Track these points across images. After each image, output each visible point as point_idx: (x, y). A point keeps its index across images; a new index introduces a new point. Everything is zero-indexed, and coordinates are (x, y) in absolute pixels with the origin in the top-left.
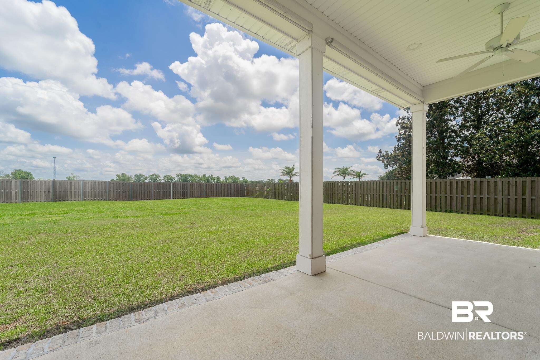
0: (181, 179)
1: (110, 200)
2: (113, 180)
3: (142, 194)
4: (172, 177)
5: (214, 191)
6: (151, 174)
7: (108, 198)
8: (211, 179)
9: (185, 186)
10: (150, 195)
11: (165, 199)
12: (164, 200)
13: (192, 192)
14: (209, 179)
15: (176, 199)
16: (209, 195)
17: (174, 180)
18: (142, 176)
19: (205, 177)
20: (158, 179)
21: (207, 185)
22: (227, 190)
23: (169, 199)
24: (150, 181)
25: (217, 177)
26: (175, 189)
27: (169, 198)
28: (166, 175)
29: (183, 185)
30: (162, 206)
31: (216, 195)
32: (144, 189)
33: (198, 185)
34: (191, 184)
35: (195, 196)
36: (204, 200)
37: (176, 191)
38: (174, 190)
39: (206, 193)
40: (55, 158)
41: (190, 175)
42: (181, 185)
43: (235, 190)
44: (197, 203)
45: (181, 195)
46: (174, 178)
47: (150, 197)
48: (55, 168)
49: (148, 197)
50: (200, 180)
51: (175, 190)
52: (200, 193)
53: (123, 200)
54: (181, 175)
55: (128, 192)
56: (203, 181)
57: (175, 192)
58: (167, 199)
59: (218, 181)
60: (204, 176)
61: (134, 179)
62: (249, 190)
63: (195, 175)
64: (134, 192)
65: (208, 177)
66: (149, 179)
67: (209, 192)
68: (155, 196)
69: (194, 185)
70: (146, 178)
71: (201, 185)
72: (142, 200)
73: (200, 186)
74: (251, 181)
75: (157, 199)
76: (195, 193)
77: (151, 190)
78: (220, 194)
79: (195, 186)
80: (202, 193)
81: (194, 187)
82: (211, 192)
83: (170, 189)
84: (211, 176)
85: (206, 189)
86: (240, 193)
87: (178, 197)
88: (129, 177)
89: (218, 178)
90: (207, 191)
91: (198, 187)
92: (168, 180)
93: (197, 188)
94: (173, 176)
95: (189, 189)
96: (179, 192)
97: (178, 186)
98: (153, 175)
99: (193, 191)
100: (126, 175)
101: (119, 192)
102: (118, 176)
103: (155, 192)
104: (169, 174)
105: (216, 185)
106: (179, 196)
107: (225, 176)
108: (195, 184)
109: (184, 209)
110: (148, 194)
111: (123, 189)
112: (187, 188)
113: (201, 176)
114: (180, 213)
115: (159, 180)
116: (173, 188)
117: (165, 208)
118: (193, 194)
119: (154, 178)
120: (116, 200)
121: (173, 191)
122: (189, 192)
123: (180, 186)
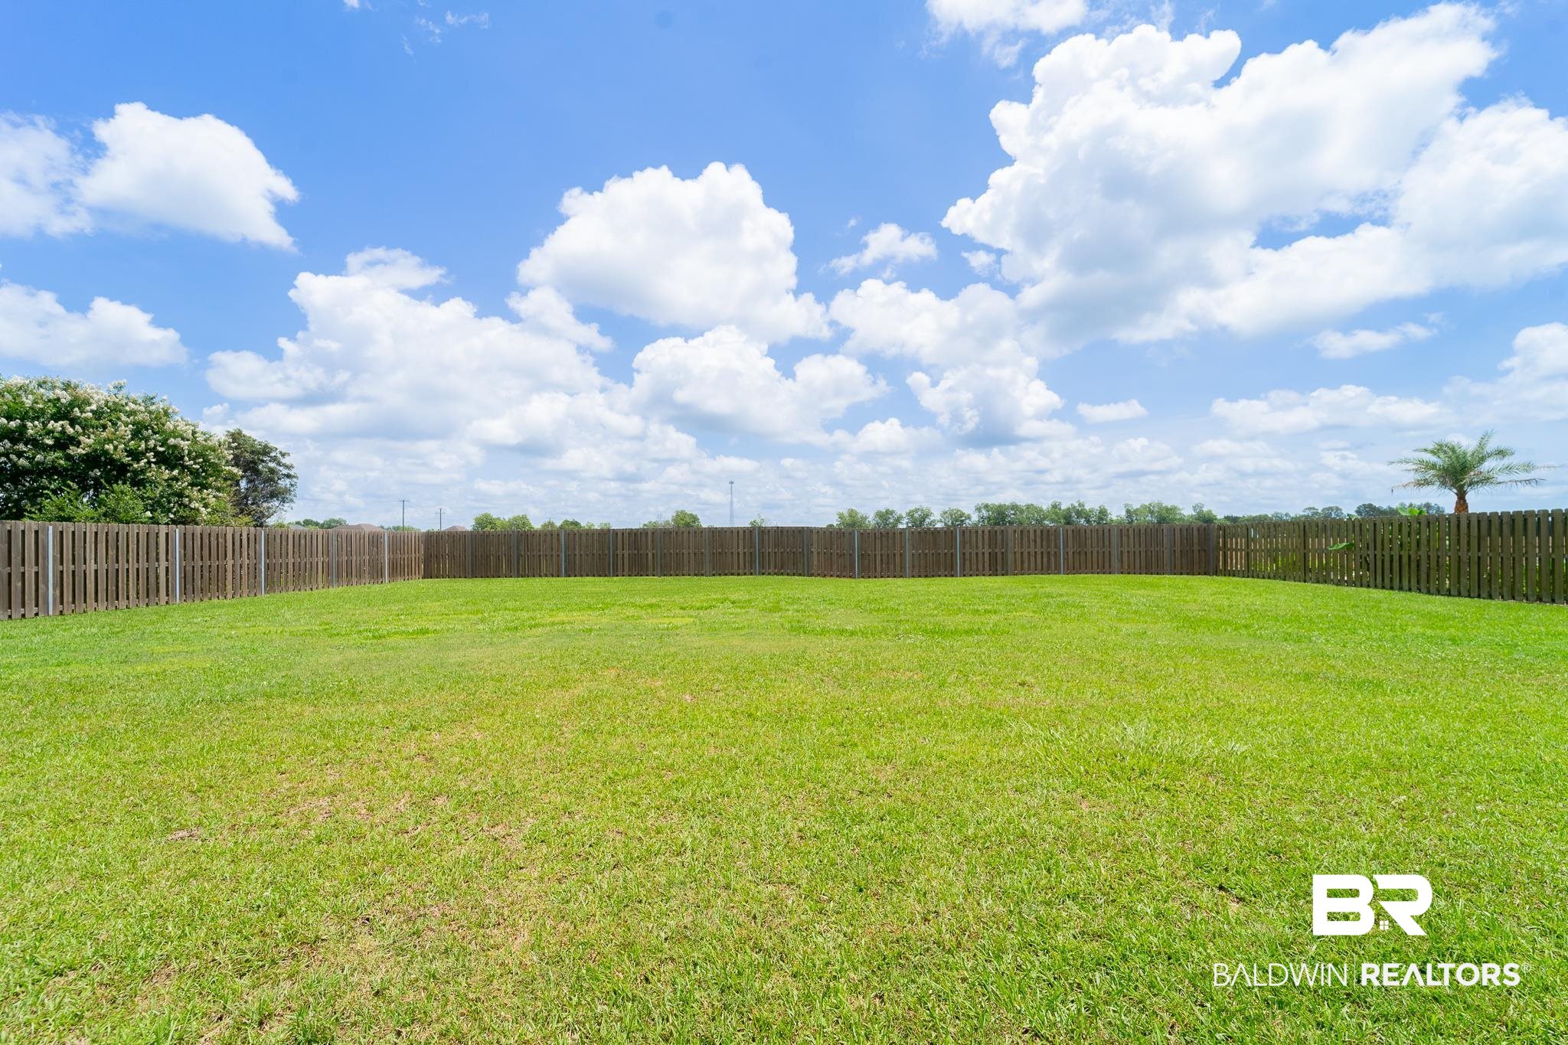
0: (989, 518)
1: (812, 575)
2: (831, 526)
3: (882, 560)
4: (962, 515)
5: (1095, 555)
6: (912, 508)
7: (808, 571)
8: (1079, 514)
9: (999, 537)
10: (901, 563)
11: (939, 576)
12: (937, 580)
13: (1018, 556)
14: (1070, 516)
15: (971, 575)
16: (1077, 565)
17: (967, 521)
18: (891, 514)
19: (1060, 509)
20: (927, 520)
21: (1070, 533)
22: (1143, 549)
23: (952, 576)
24: (910, 525)
25: (1097, 507)
26: (968, 546)
27: (951, 572)
28: (947, 509)
29: (992, 534)
30: (929, 601)
31: (1103, 567)
32: (887, 547)
33: (1038, 533)
34: (1015, 531)
35: (1029, 569)
36: (1060, 581)
37: (970, 553)
38: (964, 548)
39: (1066, 559)
40: (732, 483)
41: (1014, 507)
42: (986, 533)
43: (1178, 549)
44: (1036, 595)
45: (987, 565)
46: (969, 518)
47: (903, 568)
48: (732, 503)
49: (898, 569)
50: (1044, 519)
51: (967, 550)
52: (1045, 560)
53: (838, 576)
54: (986, 506)
55: (851, 555)
56: (1052, 521)
57: (967, 556)
58: (946, 576)
59: (1102, 519)
60: (1055, 506)
61: (873, 523)
62: (1236, 550)
63: (1028, 507)
64: (862, 555)
65: (1068, 509)
66: (906, 520)
67: (1077, 557)
68: (913, 566)
69: (1025, 533)
70: (898, 520)
71: (1047, 535)
72: (882, 577)
73: (1044, 537)
74: (1227, 518)
75: (920, 576)
76: (1029, 558)
77: (905, 551)
78: (1116, 563)
79: (1029, 537)
80: (1053, 558)
81: (1025, 539)
82: (1083, 557)
83: (953, 546)
84: (1077, 505)
85: (1066, 545)
86: (1196, 560)
87: (977, 570)
88: (862, 517)
89: (1103, 512)
90: (1070, 554)
91: (1038, 540)
92: (952, 523)
93: (1035, 542)
94: (966, 512)
95: (1010, 545)
96: (980, 556)
97: (977, 536)
98: (916, 510)
99: (1022, 553)
100: (856, 513)
101: (831, 554)
102: (841, 516)
103: (913, 555)
104: (954, 506)
105: (1101, 533)
106: (981, 567)
107: (1126, 505)
108: (1029, 531)
109: (995, 612)
110: (898, 560)
111: (837, 547)
112: (1004, 544)
113: (1044, 508)
114: (978, 632)
115: (931, 524)
116: (963, 543)
117: (936, 608)
118: (1022, 562)
119: (919, 519)
120: (825, 576)
121: (964, 554)
122: (1010, 556)
123: (983, 538)
